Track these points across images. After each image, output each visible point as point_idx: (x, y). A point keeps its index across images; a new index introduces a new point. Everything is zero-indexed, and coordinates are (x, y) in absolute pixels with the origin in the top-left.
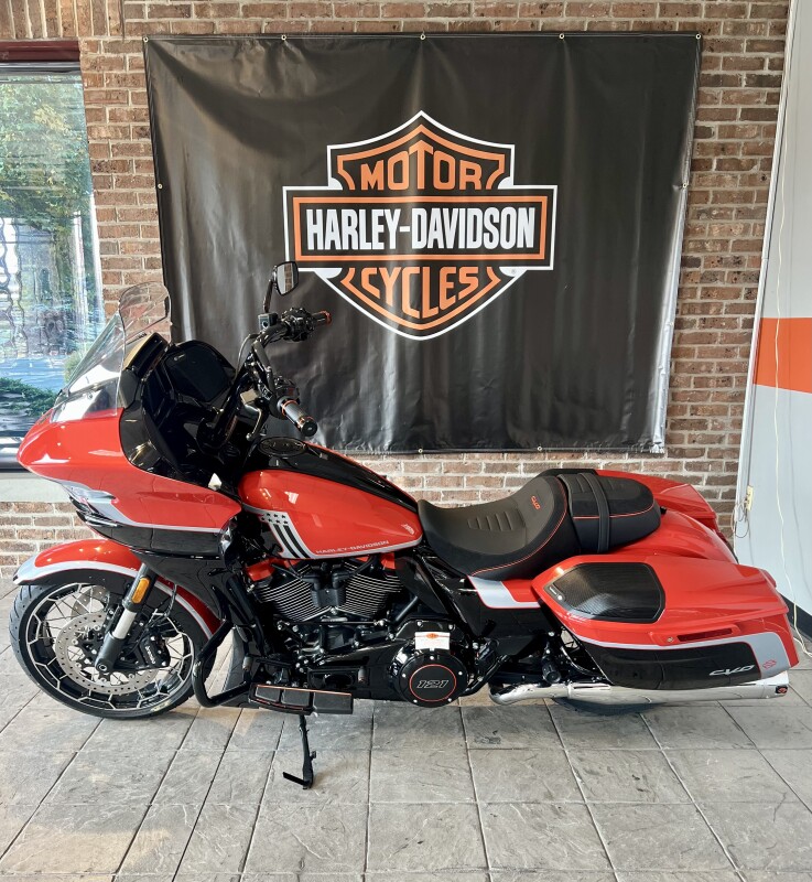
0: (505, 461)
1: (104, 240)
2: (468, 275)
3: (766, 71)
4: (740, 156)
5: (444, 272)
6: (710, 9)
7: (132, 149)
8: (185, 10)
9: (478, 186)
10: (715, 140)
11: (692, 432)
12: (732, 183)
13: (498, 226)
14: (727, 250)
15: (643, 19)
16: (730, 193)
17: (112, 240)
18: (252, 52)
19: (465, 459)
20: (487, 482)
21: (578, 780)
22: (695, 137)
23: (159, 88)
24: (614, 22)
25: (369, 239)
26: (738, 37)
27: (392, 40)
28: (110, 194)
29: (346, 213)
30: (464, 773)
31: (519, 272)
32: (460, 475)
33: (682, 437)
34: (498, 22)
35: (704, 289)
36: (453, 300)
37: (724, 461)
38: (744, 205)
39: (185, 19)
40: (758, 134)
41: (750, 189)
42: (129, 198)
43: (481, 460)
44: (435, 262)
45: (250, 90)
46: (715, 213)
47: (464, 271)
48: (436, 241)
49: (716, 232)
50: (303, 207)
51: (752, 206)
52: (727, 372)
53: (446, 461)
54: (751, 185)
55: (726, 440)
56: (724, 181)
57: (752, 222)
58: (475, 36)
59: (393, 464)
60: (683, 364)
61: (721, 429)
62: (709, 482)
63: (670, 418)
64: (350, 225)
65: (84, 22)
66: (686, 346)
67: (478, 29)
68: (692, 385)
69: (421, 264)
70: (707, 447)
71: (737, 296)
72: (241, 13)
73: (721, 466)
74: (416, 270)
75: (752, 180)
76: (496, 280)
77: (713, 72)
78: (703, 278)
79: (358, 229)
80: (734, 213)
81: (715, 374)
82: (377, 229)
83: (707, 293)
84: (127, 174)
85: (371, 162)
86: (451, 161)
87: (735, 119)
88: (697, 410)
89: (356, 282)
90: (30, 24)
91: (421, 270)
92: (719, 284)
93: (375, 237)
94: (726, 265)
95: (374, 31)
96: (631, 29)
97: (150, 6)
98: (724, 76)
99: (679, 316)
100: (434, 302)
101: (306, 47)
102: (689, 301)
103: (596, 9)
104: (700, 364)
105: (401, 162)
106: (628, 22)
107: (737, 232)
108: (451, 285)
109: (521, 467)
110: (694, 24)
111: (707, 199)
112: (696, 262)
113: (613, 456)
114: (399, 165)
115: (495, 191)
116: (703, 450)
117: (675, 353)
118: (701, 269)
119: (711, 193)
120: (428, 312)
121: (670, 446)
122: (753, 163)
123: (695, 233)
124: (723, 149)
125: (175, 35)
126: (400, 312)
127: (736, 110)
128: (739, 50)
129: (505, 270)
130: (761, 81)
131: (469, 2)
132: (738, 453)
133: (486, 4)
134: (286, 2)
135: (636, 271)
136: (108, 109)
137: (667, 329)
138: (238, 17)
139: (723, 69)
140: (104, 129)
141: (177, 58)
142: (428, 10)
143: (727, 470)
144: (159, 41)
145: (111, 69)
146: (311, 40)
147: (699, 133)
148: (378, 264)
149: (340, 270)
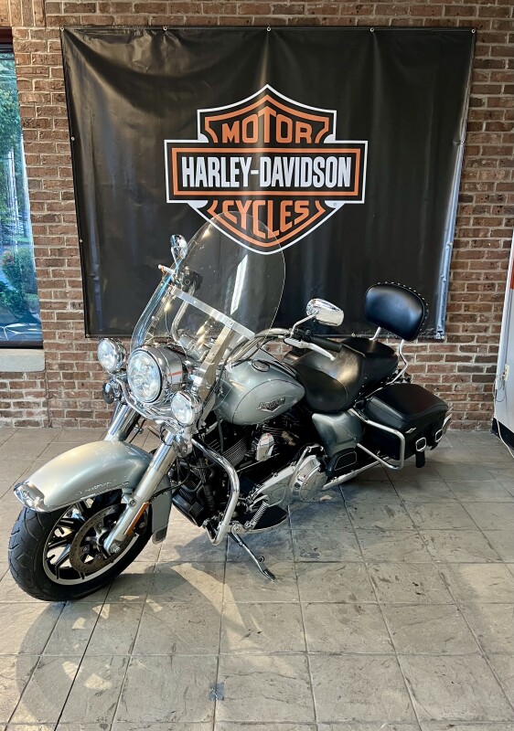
1: (31, 179)
2: (301, 207)
4: (503, 121)
5: (284, 204)
6: (482, 9)
7: (52, 111)
8: (92, 8)
9: (309, 141)
10: (485, 108)
11: (465, 324)
12: (497, 140)
13: (323, 170)
14: (492, 190)
15: (433, 18)
16: (495, 148)
17: (37, 179)
18: (142, 39)
21: (374, 586)
22: (470, 106)
23: (72, 64)
24: (411, 19)
25: (228, 179)
26: (503, 32)
27: (246, 31)
28: (36, 144)
30: (292, 580)
31: (339, 205)
33: (459, 327)
34: (325, 19)
35: (475, 218)
36: (290, 225)
37: (488, 345)
38: (505, 157)
39: (91, 14)
41: (510, 144)
42: (50, 148)
44: (278, 197)
45: (139, 67)
46: (484, 162)
47: (298, 203)
48: (277, 181)
49: (484, 177)
50: (180, 155)
51: (512, 158)
52: (491, 279)
54: (511, 142)
55: (490, 330)
56: (491, 138)
57: (511, 170)
58: (307, 29)
60: (459, 274)
61: (486, 322)
62: (478, 360)
63: (448, 313)
64: (214, 168)
65: (16, 15)
66: (461, 260)
67: (310, 24)
68: (466, 290)
69: (267, 198)
70: (476, 335)
71: (500, 224)
72: (133, 10)
73: (485, 348)
74: (263, 203)
75: (511, 138)
76: (322, 211)
77: (484, 58)
78: (475, 210)
79: (220, 172)
80: (498, 163)
81: (482, 281)
82: (234, 172)
83: (477, 222)
84: (48, 130)
85: (230, 122)
86: (289, 121)
87: (499, 93)
88: (469, 307)
89: (219, 210)
91: (267, 203)
92: (487, 215)
93: (233, 178)
94: (492, 201)
95: (232, 24)
96: (424, 25)
97: (65, 4)
98: (492, 60)
99: (456, 238)
100: (276, 226)
101: (182, 35)
102: (465, 227)
103: (398, 10)
104: (472, 274)
105: (252, 123)
106: (421, 20)
107: (500, 177)
108: (289, 214)
110: (470, 22)
111: (478, 152)
112: (470, 199)
114: (250, 125)
115: (321, 145)
116: (473, 337)
117: (453, 266)
118: (474, 204)
119: (481, 148)
120: (272, 234)
121: (449, 334)
122: (512, 126)
123: (469, 177)
124: (491, 115)
125: (84, 25)
126: (250, 232)
127: (500, 86)
128: (504, 41)
129: (329, 203)
131: (303, 3)
132: (499, 339)
133: (316, 5)
134: (167, 2)
135: (425, 205)
136: (34, 81)
137: (447, 247)
138: (131, 13)
139: (492, 55)
140: (31, 96)
141: (86, 43)
142: (272, 9)
143: (490, 351)
144: (71, 30)
145: (36, 51)
146: (185, 30)
147: (474, 102)
148: (235, 198)
149: (207, 202)
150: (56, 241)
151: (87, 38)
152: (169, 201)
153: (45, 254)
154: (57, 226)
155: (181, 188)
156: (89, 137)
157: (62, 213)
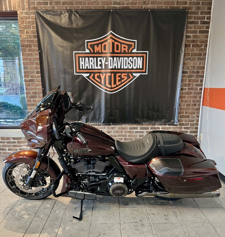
0: (134, 127)
1: (25, 66)
2: (124, 76)
3: (206, 20)
4: (198, 43)
5: (118, 75)
6: (190, 3)
7: (32, 41)
8: (46, 3)
9: (127, 51)
10: (192, 39)
11: (186, 119)
12: (196, 51)
13: (132, 62)
14: (195, 69)
15: (172, 6)
16: (196, 53)
17: (27, 66)
18: (65, 15)
19: (123, 126)
20: (130, 132)
21: (149, 216)
23: (39, 24)
24: (164, 6)
25: (97, 66)
26: (198, 11)
27: (103, 11)
28: (26, 53)
29: (90, 59)
30: (118, 214)
31: (138, 75)
32: (122, 130)
33: (183, 120)
34: (132, 7)
35: (189, 80)
36: (120, 82)
37: (194, 127)
38: (199, 57)
39: (46, 6)
40: (203, 37)
41: (201, 52)
42: (31, 55)
43: (128, 126)
44: (115, 72)
45: (64, 25)
46: (192, 59)
47: (123, 74)
48: (115, 66)
49: (192, 64)
50: (79, 57)
51: (202, 57)
52: (195, 102)
53: (118, 126)
54: (201, 51)
55: (195, 121)
56: (194, 50)
57: (202, 61)
58: (126, 10)
59: (104, 127)
60: (183, 100)
61: (193, 118)
62: (191, 132)
63: (179, 115)
64: (92, 62)
65: (19, 6)
66: (184, 95)
67: (126, 8)
68: (186, 106)
69: (111, 73)
70: (190, 123)
71: (198, 82)
72: (62, 4)
73: (193, 128)
74: (110, 74)
75: (202, 50)
76: (132, 77)
77: (191, 20)
78: (188, 77)
79: (94, 63)
80: (197, 59)
81: (192, 103)
82: (99, 63)
83: (189, 81)
84: (31, 48)
85: (97, 45)
86: (119, 44)
87: (197, 33)
88: (187, 113)
89: (94, 77)
90: (4, 7)
91: (111, 74)
92: (193, 78)
93: (99, 65)
94: (195, 73)
95: (98, 9)
96: (168, 8)
97: (37, 2)
98: (194, 21)
99: (182, 87)
100: (115, 83)
101: (79, 13)
102: (185, 83)
103: (159, 3)
104: (188, 100)
105: (106, 45)
106: (168, 7)
107: (198, 64)
109: (139, 128)
110: (186, 7)
111: (189, 55)
112: (187, 72)
113: (164, 125)
114: (105, 46)
115: (131, 53)
116: (188, 124)
117: (181, 97)
118: (188, 74)
119: (190, 53)
120: (113, 86)
121: (180, 123)
122: (202, 45)
123: (186, 64)
124: (194, 41)
125: (44, 10)
126: (105, 85)
127: (197, 31)
128: (198, 14)
129: (134, 74)
130: (204, 23)
131: (124, 1)
132: (198, 124)
133: (128, 2)
134: (74, 1)
135: (170, 75)
136: (25, 30)
137: (178, 90)
138: (61, 5)
139: (194, 19)
140: (24, 36)
141: (44, 16)
142: (113, 3)
143: (195, 129)
144: (39, 12)
145: (26, 19)
146: (81, 11)
147: (187, 37)
148: (99, 73)
149: (89, 74)
150: (34, 89)
151: (45, 14)
152: (75, 74)
153: (30, 94)
154: (34, 83)
155: (79, 69)
156: (46, 51)
157: (36, 78)
